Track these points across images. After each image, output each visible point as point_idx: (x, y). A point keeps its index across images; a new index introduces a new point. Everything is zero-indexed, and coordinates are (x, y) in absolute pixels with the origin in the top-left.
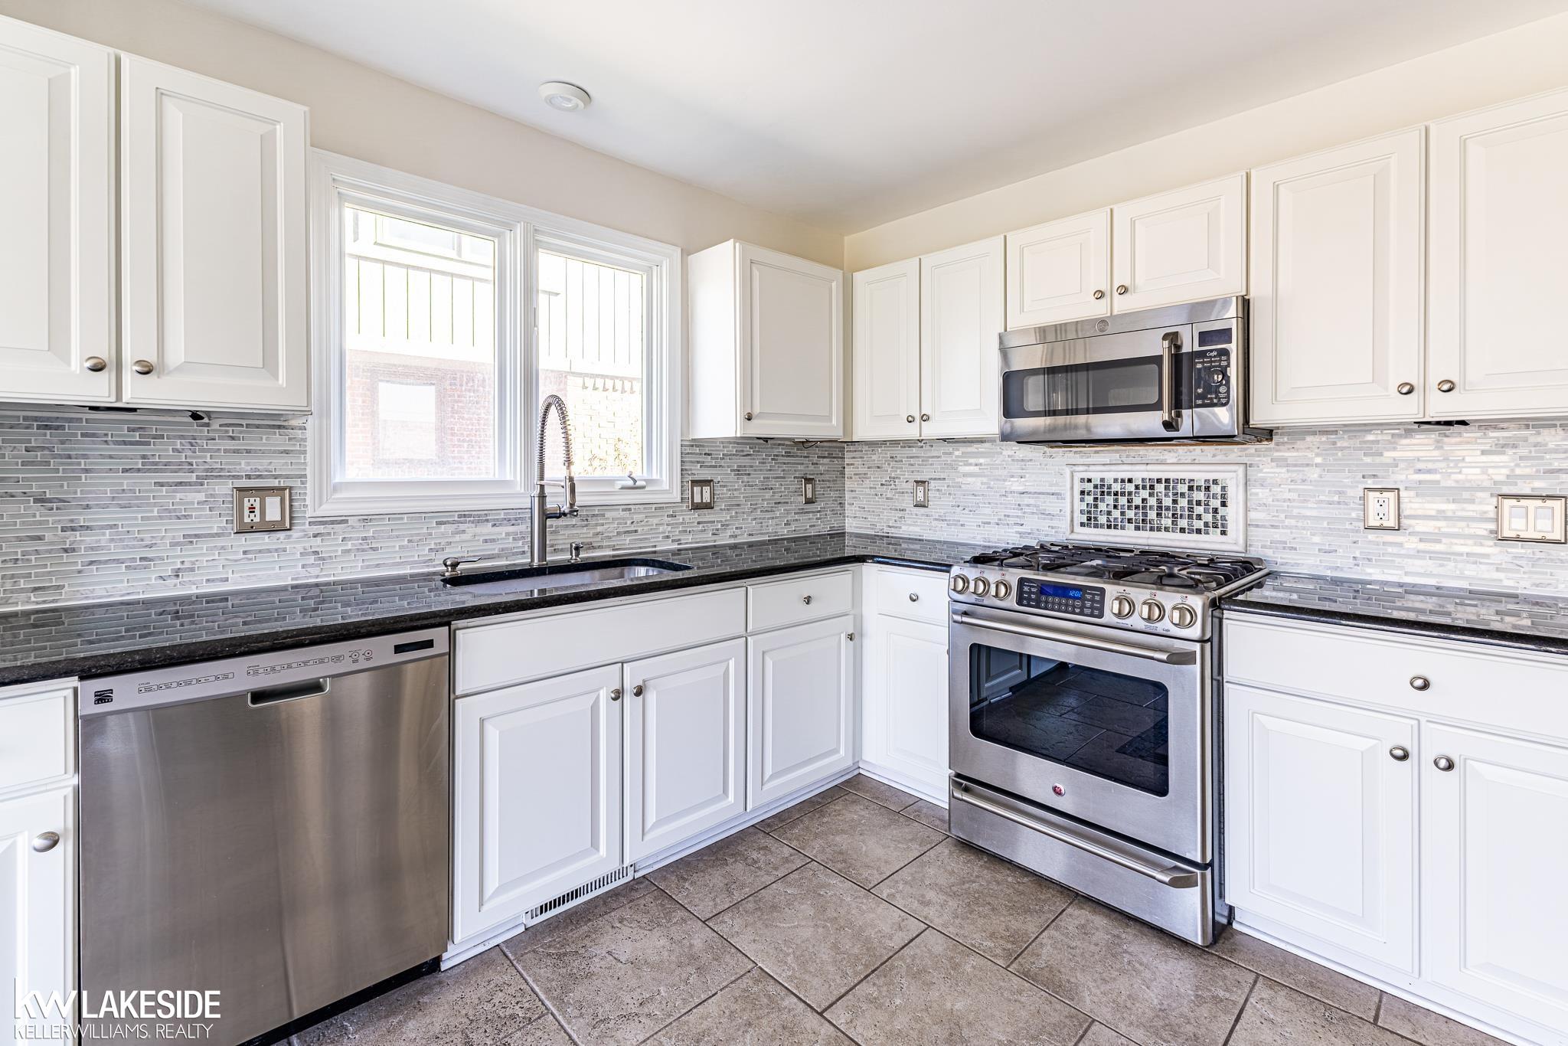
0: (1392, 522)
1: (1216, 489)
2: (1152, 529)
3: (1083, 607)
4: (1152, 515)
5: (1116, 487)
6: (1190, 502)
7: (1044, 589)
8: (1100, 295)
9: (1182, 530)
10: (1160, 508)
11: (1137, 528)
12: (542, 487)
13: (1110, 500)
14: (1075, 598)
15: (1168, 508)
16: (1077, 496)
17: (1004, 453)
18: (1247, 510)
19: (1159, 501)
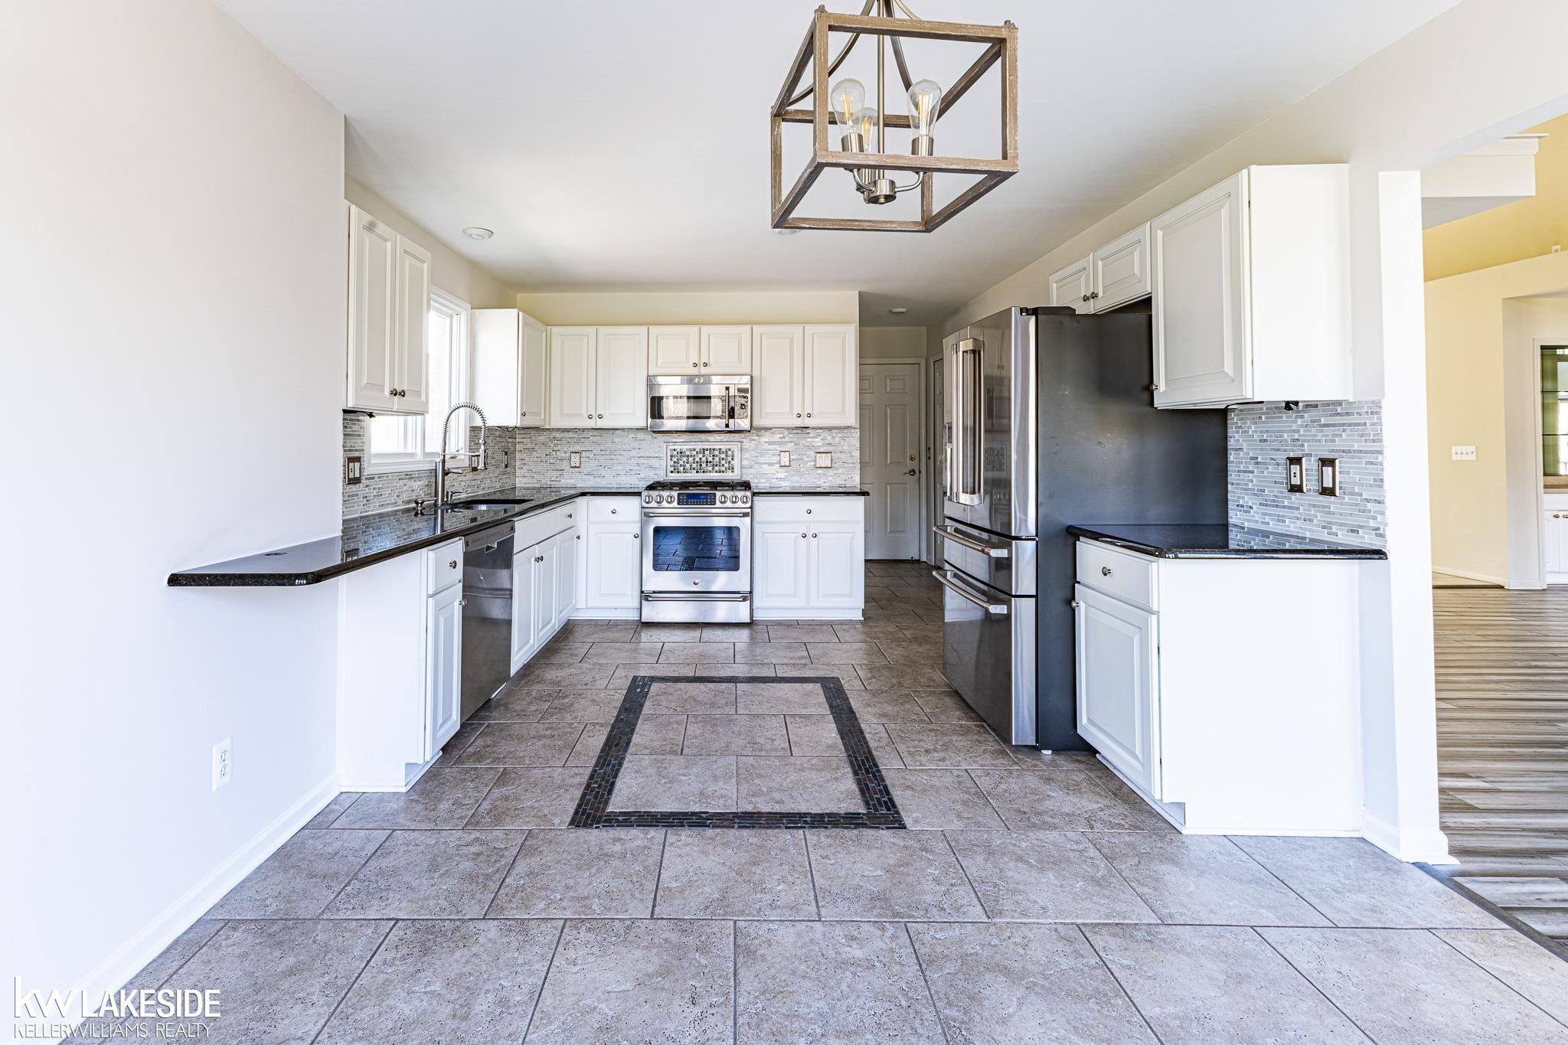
0: (788, 464)
1: (730, 453)
2: (704, 472)
3: (707, 501)
4: (704, 465)
5: (688, 453)
6: (720, 459)
7: (690, 496)
8: (695, 365)
9: (716, 472)
10: (707, 462)
11: (697, 472)
12: (444, 456)
13: (685, 459)
14: (703, 499)
15: (710, 462)
16: (669, 458)
17: (630, 436)
18: (741, 461)
19: (707, 459)
